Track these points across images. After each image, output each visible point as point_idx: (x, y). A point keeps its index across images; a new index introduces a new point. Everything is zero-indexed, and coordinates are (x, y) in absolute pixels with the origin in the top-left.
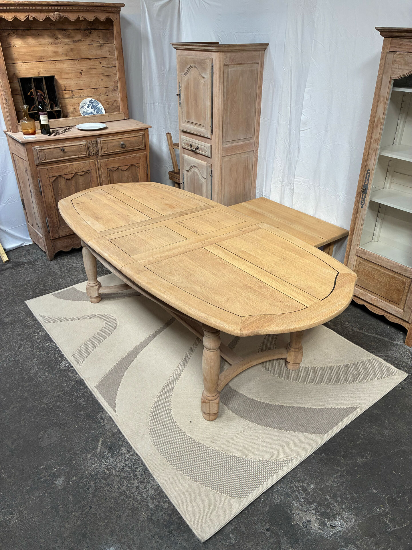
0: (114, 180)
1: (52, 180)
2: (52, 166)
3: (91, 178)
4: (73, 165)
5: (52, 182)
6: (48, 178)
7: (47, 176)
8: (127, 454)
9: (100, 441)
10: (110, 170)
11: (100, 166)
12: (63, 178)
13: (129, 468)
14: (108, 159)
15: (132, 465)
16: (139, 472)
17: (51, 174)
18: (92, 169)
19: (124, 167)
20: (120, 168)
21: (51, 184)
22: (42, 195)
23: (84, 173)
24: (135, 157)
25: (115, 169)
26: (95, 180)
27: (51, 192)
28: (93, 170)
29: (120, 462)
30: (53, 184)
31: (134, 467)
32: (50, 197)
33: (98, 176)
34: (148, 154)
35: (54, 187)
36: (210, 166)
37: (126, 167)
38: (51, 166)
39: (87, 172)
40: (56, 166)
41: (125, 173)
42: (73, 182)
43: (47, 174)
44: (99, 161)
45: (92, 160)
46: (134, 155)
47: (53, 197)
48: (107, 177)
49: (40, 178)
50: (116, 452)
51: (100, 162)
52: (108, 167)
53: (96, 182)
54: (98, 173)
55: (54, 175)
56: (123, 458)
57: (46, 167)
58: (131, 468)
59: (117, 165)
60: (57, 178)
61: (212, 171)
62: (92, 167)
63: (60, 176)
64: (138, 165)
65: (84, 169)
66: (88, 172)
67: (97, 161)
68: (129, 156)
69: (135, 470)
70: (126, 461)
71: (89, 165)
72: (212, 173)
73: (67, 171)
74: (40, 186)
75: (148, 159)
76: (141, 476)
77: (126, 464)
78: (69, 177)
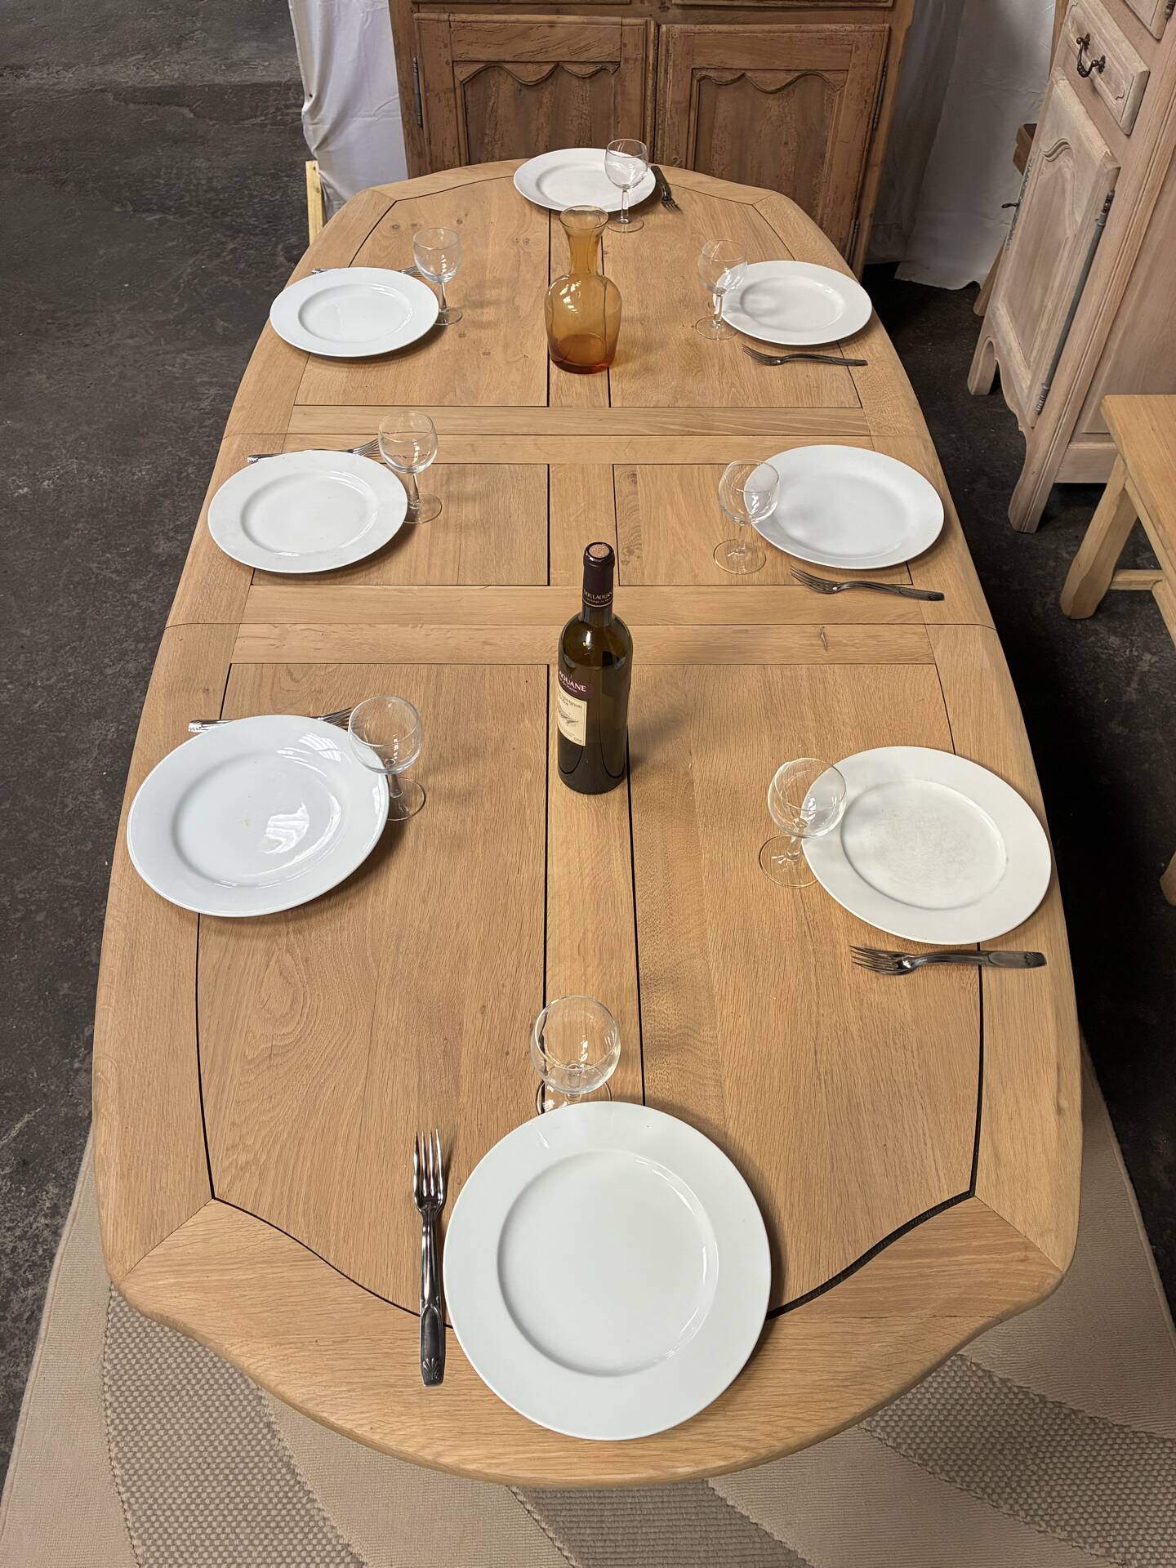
0: (716, 124)
1: (463, 73)
2: (472, 17)
3: (619, 98)
4: (552, 24)
5: (464, 84)
6: (447, 63)
7: (446, 55)
8: (45, 1216)
9: (27, 1118)
10: (705, 77)
11: (667, 50)
12: (509, 73)
13: (11, 1269)
14: (705, 28)
15: (27, 1264)
16: (23, 1301)
17: (461, 50)
18: (626, 60)
19: (769, 75)
20: (749, 74)
21: (458, 92)
22: (422, 126)
23: (592, 69)
24: (830, 40)
25: (729, 76)
26: (635, 109)
27: (454, 123)
28: (631, 64)
29: (9, 1229)
30: (469, 93)
31: (25, 1272)
32: (450, 143)
33: (649, 92)
34: (900, 37)
35: (470, 105)
36: (1112, 174)
37: (782, 75)
38: (464, 17)
39: (601, 70)
40: (483, 17)
41: (772, 102)
42: (546, 98)
43: (446, 46)
44: (664, 28)
45: (635, 16)
46: (833, 27)
47: (462, 144)
48: (686, 104)
49: (421, 57)
50: (27, 1188)
51: (668, 30)
52: (698, 63)
53: (637, 121)
54: (650, 82)
55: (471, 56)
56: (27, 1221)
57: (445, 17)
58: (14, 1273)
59: (741, 62)
60: (485, 69)
61: (1109, 200)
62: (630, 51)
63: (492, 66)
64: (841, 76)
65: (593, 54)
66: (611, 68)
67: (658, 26)
68: (803, 27)
69: (18, 1288)
70: (20, 1238)
71: (618, 36)
72: (1106, 210)
73: (525, 47)
74: (416, 91)
75: (894, 61)
76: (14, 1320)
77: (14, 1249)
78: (531, 74)
